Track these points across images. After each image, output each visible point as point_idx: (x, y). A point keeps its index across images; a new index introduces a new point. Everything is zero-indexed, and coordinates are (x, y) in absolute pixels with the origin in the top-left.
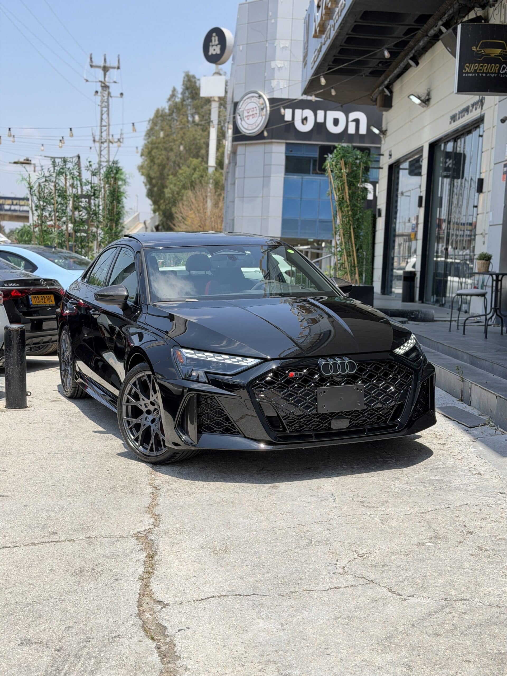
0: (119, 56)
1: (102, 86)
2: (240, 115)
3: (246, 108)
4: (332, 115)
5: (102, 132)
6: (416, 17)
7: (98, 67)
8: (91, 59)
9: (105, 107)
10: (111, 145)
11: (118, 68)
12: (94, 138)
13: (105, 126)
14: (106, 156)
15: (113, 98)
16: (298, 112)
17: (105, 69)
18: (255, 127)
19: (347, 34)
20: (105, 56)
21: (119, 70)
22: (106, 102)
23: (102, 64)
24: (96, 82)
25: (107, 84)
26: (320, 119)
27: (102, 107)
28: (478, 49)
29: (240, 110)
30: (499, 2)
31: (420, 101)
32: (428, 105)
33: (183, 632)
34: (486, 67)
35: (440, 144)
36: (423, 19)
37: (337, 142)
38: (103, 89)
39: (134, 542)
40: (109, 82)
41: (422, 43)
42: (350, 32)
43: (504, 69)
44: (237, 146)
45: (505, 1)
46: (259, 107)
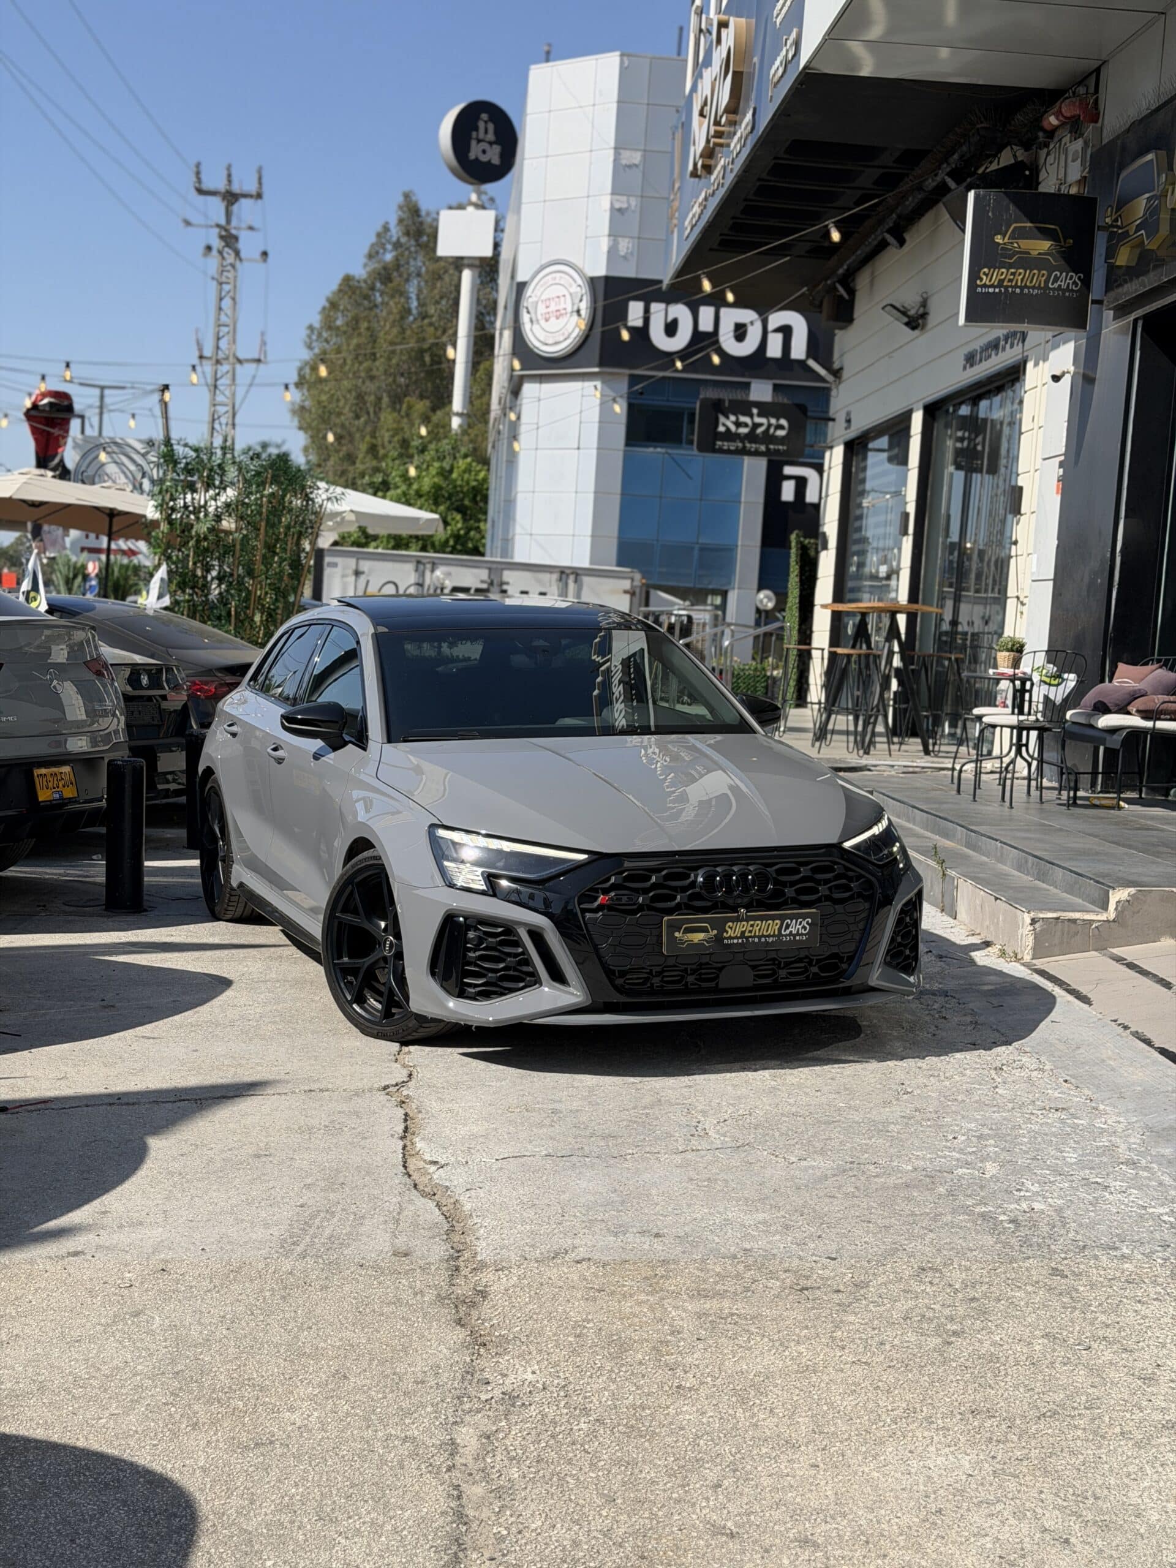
0: (260, 171)
1: (222, 237)
2: (528, 312)
3: (543, 297)
4: (731, 317)
6: (897, 154)
7: (213, 193)
8: (198, 173)
9: (228, 283)
10: (238, 366)
11: (259, 196)
12: (200, 349)
14: (227, 393)
15: (245, 264)
16: (657, 308)
17: (231, 198)
18: (562, 339)
19: (759, 180)
20: (229, 168)
21: (259, 201)
22: (229, 271)
23: (221, 185)
24: (208, 226)
25: (234, 232)
26: (706, 325)
27: (221, 284)
28: (1006, 240)
29: (531, 300)
30: (1056, 139)
31: (906, 320)
32: (924, 327)
33: (473, 1192)
34: (1021, 276)
35: (944, 408)
36: (911, 158)
37: (743, 376)
38: (223, 244)
39: (382, 1097)
40: (237, 228)
41: (911, 202)
42: (764, 176)
43: (1056, 279)
44: (522, 380)
45: (1067, 139)
46: (571, 294)
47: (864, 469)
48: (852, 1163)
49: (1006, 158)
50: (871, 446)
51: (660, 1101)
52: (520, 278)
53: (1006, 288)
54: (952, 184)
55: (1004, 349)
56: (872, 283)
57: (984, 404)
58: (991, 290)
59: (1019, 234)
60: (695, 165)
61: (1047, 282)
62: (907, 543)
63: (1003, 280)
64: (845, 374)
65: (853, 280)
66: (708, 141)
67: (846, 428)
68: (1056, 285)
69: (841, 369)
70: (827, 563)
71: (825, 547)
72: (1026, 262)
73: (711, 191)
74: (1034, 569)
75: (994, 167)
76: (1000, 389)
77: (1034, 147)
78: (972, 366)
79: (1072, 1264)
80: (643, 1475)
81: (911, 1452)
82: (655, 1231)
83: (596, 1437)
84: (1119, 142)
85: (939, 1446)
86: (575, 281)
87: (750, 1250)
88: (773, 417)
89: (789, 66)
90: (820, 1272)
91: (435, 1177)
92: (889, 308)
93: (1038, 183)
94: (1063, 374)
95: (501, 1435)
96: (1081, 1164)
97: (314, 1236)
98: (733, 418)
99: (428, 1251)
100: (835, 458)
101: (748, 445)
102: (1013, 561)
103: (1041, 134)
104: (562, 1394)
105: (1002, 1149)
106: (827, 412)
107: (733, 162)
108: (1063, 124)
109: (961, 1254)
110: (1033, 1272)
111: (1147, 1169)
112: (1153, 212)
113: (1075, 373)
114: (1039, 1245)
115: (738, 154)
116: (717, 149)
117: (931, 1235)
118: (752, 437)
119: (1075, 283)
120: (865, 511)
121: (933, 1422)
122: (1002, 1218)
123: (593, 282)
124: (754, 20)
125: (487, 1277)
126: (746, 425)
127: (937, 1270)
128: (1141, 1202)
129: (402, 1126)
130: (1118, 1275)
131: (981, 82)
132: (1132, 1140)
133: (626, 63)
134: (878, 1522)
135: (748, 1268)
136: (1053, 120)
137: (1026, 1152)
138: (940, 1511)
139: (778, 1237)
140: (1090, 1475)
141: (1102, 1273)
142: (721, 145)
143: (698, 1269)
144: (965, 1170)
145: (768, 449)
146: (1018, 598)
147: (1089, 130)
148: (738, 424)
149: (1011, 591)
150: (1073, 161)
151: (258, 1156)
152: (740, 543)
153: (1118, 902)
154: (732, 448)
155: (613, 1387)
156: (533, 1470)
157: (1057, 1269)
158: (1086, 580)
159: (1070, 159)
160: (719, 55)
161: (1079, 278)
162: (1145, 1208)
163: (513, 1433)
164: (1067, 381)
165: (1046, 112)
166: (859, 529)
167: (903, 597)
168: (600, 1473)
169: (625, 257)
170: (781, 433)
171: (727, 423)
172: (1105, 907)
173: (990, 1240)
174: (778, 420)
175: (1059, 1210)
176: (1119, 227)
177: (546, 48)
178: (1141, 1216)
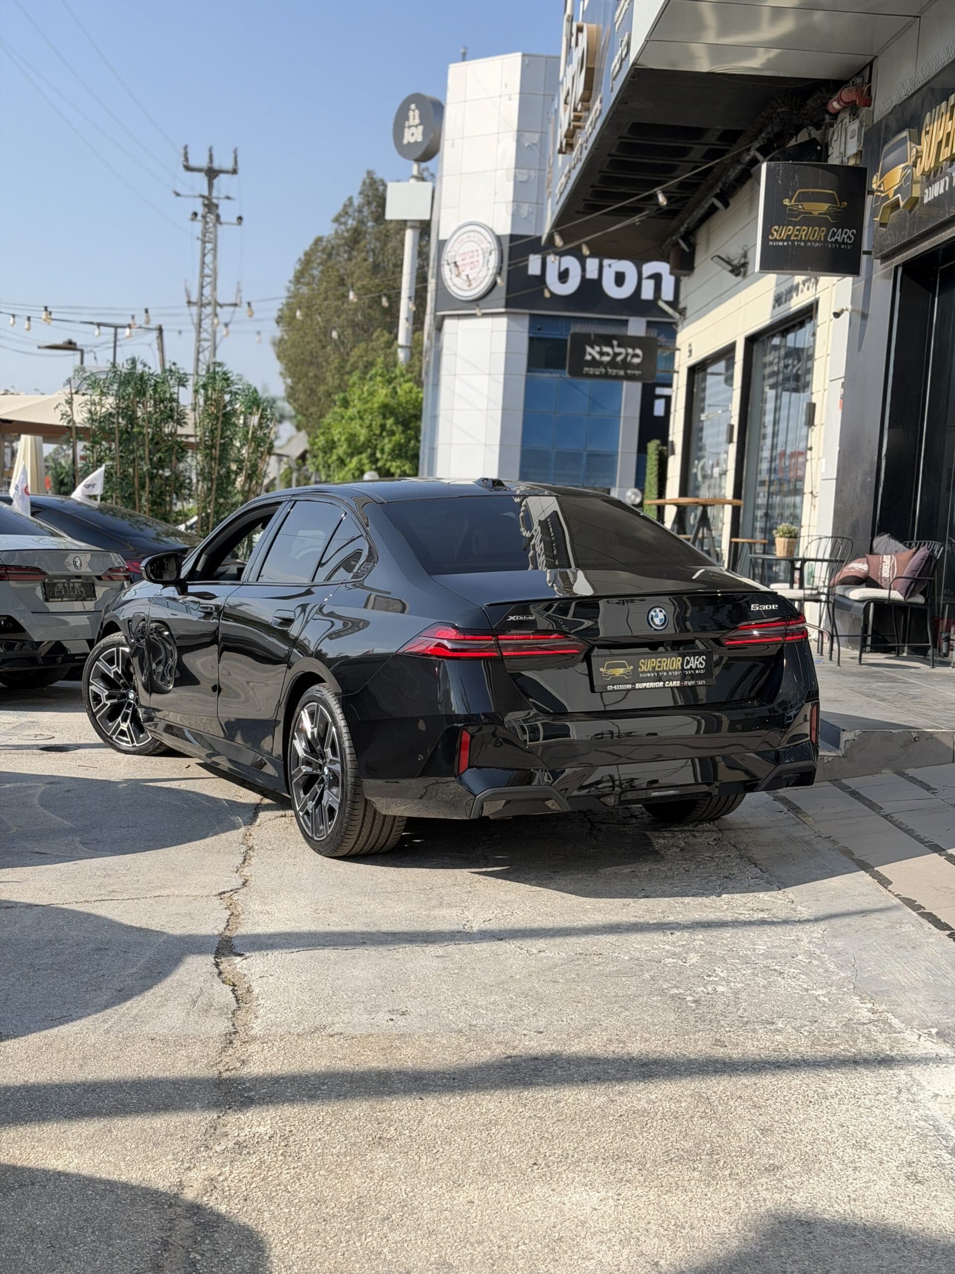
0: (236, 152)
1: (205, 205)
2: (448, 264)
3: (461, 252)
4: (613, 266)
5: (202, 287)
6: (718, 134)
7: (199, 170)
8: (186, 154)
9: (209, 242)
10: (218, 309)
11: (235, 172)
12: (188, 296)
13: (208, 276)
14: (210, 330)
15: (224, 226)
16: (551, 259)
17: (212, 173)
18: (475, 285)
19: (610, 155)
20: (210, 150)
21: (235, 176)
22: (211, 233)
23: (204, 163)
24: (194, 197)
25: (215, 201)
26: (592, 274)
27: (204, 242)
28: (793, 203)
29: (450, 254)
30: (839, 120)
31: (730, 268)
32: (745, 274)
33: (264, 979)
34: (805, 232)
35: (761, 339)
36: (730, 137)
37: (622, 314)
38: (206, 210)
39: (216, 901)
40: (218, 198)
41: (733, 174)
42: (614, 152)
43: (834, 234)
44: (443, 318)
45: (847, 120)
46: (482, 249)
47: (704, 390)
48: (581, 954)
49: (802, 137)
50: (710, 370)
51: (441, 904)
52: (441, 237)
53: (793, 241)
54: (760, 157)
55: (802, 291)
56: (708, 239)
57: (791, 337)
58: (781, 244)
59: (804, 198)
60: (561, 143)
61: (826, 236)
62: (733, 448)
63: (789, 236)
64: (689, 313)
65: (694, 236)
66: (569, 124)
67: (690, 355)
68: (833, 239)
69: (685, 308)
70: (674, 465)
71: (673, 453)
72: (809, 220)
73: (572, 165)
74: (823, 470)
75: (793, 142)
76: (802, 324)
77: (823, 127)
78: (779, 305)
79: (733, 1036)
80: (328, 1210)
81: (553, 1190)
82: (404, 1009)
83: (299, 1179)
84: (884, 122)
85: (577, 1185)
86: (486, 239)
87: (475, 1026)
88: (630, 347)
89: (624, 63)
90: (527, 1043)
91: (238, 966)
92: (716, 259)
93: (828, 156)
94: (842, 311)
95: (221, 1179)
96: (765, 956)
97: (124, 1015)
98: (597, 349)
99: (212, 1028)
100: (680, 381)
101: (610, 371)
102: (808, 464)
103: (827, 116)
104: (283, 1144)
105: (707, 943)
106: (675, 342)
107: (587, 141)
108: (844, 109)
109: (645, 1029)
110: (700, 1043)
111: (819, 958)
112: (908, 179)
113: (852, 311)
114: (711, 1021)
115: (591, 134)
116: (578, 131)
117: (627, 1013)
118: (613, 364)
119: (849, 237)
120: (705, 424)
121: (579, 1166)
122: (689, 998)
123: (499, 238)
124: (601, 26)
125: (254, 1047)
126: (608, 354)
127: (621, 1042)
128: (805, 986)
129: (224, 925)
130: (768, 1044)
131: (781, 75)
132: (815, 935)
133: (527, 61)
134: (508, 1248)
135: (468, 1040)
136: (836, 105)
137: (726, 945)
138: (560, 1239)
139: (501, 1015)
140: (693, 1209)
141: (756, 1043)
142: (579, 127)
143: (427, 1041)
144: (671, 960)
145: (626, 373)
146: (812, 493)
147: (864, 111)
148: (601, 354)
149: (807, 489)
150: (852, 138)
151: (99, 950)
152: (620, 450)
153: (848, 741)
154: (597, 373)
155: (327, 1138)
156: (239, 1206)
157: (719, 1040)
158: (860, 478)
159: (849, 137)
160: (577, 54)
161: (853, 233)
162: (807, 990)
163: (233, 1176)
164: (846, 316)
165: (831, 98)
166: (701, 439)
167: (728, 491)
168: (293, 1209)
169: (525, 218)
170: (637, 361)
171: (592, 352)
172: (836, 745)
173: (672, 1017)
174: (634, 349)
175: (736, 993)
176: (882, 192)
177: (462, 50)
178: (801, 997)
